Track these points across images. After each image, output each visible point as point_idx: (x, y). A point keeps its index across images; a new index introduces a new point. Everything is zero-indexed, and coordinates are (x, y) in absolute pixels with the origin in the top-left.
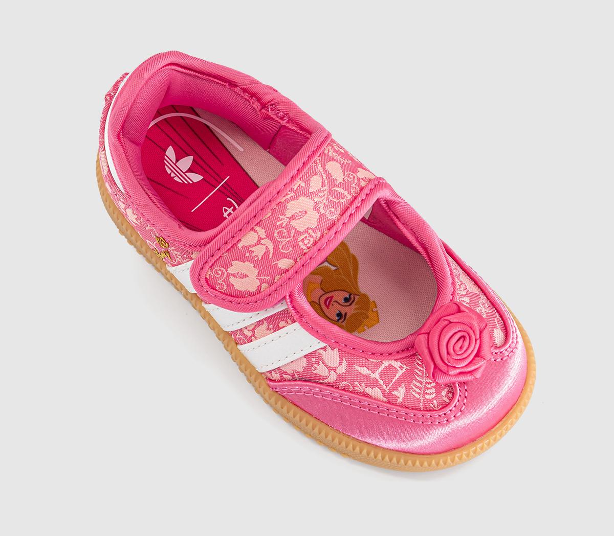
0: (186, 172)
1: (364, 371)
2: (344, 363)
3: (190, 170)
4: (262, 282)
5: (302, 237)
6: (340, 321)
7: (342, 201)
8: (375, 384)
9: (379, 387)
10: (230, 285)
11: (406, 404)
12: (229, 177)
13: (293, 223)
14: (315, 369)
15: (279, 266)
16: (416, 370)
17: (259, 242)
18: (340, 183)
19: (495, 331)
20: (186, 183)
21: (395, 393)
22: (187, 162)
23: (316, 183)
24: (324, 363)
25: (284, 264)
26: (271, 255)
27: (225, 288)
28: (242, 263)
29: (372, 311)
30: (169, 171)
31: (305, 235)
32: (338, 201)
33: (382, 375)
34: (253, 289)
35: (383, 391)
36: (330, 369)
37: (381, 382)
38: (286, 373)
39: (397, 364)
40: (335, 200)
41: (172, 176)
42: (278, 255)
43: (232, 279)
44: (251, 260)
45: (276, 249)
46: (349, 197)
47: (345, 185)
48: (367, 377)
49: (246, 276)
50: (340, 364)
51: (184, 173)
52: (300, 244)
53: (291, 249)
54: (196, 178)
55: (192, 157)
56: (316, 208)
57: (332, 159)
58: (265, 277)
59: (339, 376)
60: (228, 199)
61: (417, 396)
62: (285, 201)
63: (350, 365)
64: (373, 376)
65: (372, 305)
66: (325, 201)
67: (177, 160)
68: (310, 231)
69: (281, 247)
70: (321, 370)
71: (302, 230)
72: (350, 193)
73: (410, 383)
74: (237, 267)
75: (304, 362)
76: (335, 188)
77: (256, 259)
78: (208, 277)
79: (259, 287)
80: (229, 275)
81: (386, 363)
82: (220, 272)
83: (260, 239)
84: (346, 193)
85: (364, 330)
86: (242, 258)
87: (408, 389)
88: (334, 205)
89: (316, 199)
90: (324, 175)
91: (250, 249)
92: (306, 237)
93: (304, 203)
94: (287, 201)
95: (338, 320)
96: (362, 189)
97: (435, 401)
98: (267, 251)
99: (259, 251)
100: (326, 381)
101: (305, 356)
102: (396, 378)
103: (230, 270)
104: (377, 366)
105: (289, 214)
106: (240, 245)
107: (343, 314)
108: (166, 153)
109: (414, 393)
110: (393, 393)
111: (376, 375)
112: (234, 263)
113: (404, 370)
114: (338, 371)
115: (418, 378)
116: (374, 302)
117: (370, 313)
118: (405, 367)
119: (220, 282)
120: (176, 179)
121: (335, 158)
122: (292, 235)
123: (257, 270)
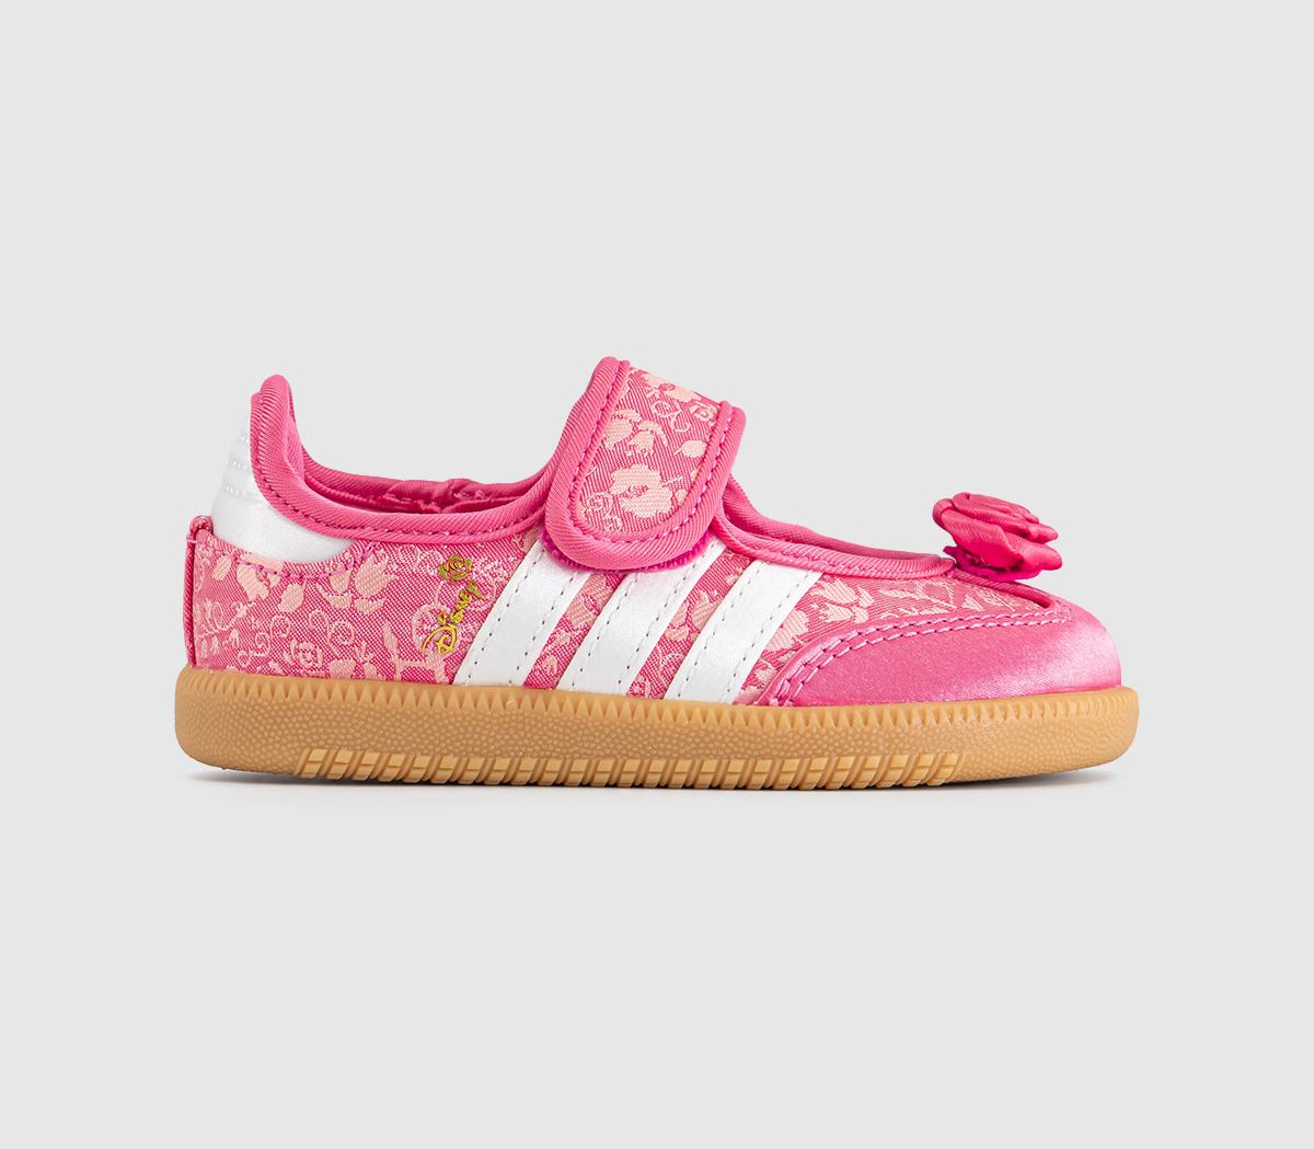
2: (864, 592)
4: (675, 488)
5: (694, 408)
8: (928, 604)
10: (627, 517)
14: (826, 617)
15: (687, 454)
17: (636, 431)
24: (832, 603)
25: (694, 449)
26: (665, 442)
27: (620, 524)
28: (626, 470)
34: (666, 508)
36: (848, 606)
37: (935, 600)
38: (782, 652)
42: (675, 438)
43: (626, 504)
44: (639, 459)
45: (666, 429)
49: (644, 489)
50: (858, 594)
52: (697, 415)
53: (688, 426)
58: (675, 479)
59: (870, 609)
63: (873, 592)
64: (916, 597)
69: (672, 427)
70: (836, 614)
71: (686, 401)
74: (623, 480)
75: (802, 617)
77: (646, 454)
79: (674, 499)
80: (615, 499)
82: (600, 501)
83: (635, 425)
86: (624, 462)
91: (629, 443)
92: (699, 408)
98: (656, 438)
99: (644, 442)
101: (799, 607)
103: (615, 490)
105: (653, 385)
106: (609, 445)
112: (615, 474)
114: (862, 604)
119: (608, 516)
122: (679, 407)
123: (656, 474)
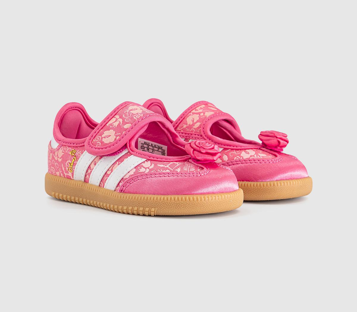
2: (153, 165)
4: (117, 136)
8: (167, 169)
10: (102, 142)
11: (181, 172)
13: (131, 111)
14: (139, 171)
15: (124, 127)
17: (116, 121)
24: (143, 167)
25: (127, 126)
26: (121, 124)
27: (100, 144)
31: (136, 115)
33: (170, 166)
36: (146, 168)
37: (170, 168)
38: (126, 179)
39: (177, 163)
42: (124, 123)
44: (112, 129)
45: (123, 121)
48: (163, 167)
49: (110, 136)
50: (151, 165)
52: (134, 118)
53: (130, 120)
58: (118, 134)
63: (155, 165)
69: (125, 120)
70: (142, 170)
71: (135, 113)
73: (183, 167)
77: (115, 127)
79: (115, 139)
80: (102, 138)
81: (172, 163)
82: (98, 138)
83: (117, 119)
86: (108, 129)
87: (182, 169)
91: (113, 124)
98: (120, 123)
99: (116, 124)
100: (144, 173)
101: (135, 168)
102: (176, 166)
103: (103, 136)
105: (129, 109)
106: (107, 124)
109: (185, 169)
110: (175, 170)
111: (167, 166)
112: (105, 132)
114: (150, 168)
118: (180, 163)
119: (98, 142)
122: (131, 115)
123: (115, 132)
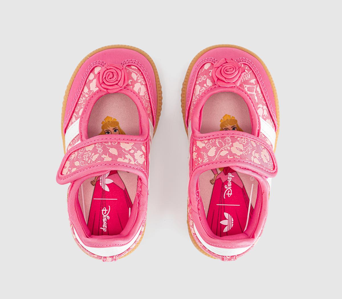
0: (227, 219)
1: (256, 98)
2: (259, 106)
3: (226, 219)
4: (262, 149)
5: (244, 143)
6: (235, 127)
7: (221, 141)
8: (256, 92)
9: (256, 90)
10: (270, 159)
11: (254, 77)
12: (217, 205)
13: (243, 149)
16: (243, 82)
18: (215, 147)
19: (206, 69)
20: (231, 216)
21: (254, 83)
22: (224, 222)
23: (224, 153)
24: (263, 113)
26: (255, 150)
29: (224, 119)
30: (232, 225)
31: (242, 143)
32: (222, 142)
33: (252, 91)
34: (266, 150)
35: (257, 87)
37: (255, 90)
39: (246, 89)
40: (223, 143)
41: (233, 223)
42: (254, 148)
43: (268, 160)
45: (253, 150)
46: (217, 140)
47: (214, 145)
48: (257, 95)
49: (265, 155)
50: (260, 107)
51: (228, 220)
52: (246, 142)
54: (226, 215)
55: (220, 222)
56: (232, 146)
57: (208, 156)
59: (263, 105)
60: (225, 198)
61: (250, 75)
62: (239, 157)
63: (258, 104)
64: (255, 94)
65: (222, 121)
66: (227, 145)
67: (226, 226)
68: (240, 142)
69: (251, 148)
71: (242, 145)
72: (215, 141)
73: (248, 81)
74: (265, 160)
75: (267, 120)
76: (219, 146)
78: (273, 169)
79: (264, 148)
81: (249, 93)
82: (269, 165)
84: (217, 142)
85: (232, 117)
87: (250, 79)
88: (225, 142)
89: (229, 148)
90: (218, 153)
91: (258, 159)
92: (243, 142)
93: (234, 150)
94: (238, 156)
95: (236, 128)
96: (209, 140)
97: (246, 68)
98: (255, 152)
99: (257, 155)
100: (267, 109)
102: (250, 86)
103: (267, 162)
104: (251, 95)
105: (241, 153)
107: (232, 128)
108: (227, 231)
109: (250, 77)
110: (255, 84)
111: (254, 93)
113: (246, 85)
114: (262, 107)
115: (244, 79)
116: (220, 121)
117: (226, 119)
118: (245, 86)
119: (271, 164)
120: (233, 220)
121: (207, 156)
122: (246, 147)
